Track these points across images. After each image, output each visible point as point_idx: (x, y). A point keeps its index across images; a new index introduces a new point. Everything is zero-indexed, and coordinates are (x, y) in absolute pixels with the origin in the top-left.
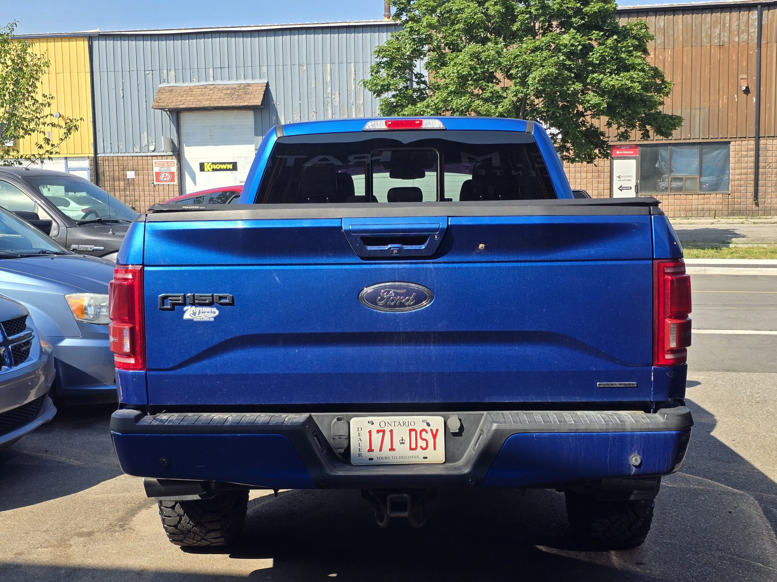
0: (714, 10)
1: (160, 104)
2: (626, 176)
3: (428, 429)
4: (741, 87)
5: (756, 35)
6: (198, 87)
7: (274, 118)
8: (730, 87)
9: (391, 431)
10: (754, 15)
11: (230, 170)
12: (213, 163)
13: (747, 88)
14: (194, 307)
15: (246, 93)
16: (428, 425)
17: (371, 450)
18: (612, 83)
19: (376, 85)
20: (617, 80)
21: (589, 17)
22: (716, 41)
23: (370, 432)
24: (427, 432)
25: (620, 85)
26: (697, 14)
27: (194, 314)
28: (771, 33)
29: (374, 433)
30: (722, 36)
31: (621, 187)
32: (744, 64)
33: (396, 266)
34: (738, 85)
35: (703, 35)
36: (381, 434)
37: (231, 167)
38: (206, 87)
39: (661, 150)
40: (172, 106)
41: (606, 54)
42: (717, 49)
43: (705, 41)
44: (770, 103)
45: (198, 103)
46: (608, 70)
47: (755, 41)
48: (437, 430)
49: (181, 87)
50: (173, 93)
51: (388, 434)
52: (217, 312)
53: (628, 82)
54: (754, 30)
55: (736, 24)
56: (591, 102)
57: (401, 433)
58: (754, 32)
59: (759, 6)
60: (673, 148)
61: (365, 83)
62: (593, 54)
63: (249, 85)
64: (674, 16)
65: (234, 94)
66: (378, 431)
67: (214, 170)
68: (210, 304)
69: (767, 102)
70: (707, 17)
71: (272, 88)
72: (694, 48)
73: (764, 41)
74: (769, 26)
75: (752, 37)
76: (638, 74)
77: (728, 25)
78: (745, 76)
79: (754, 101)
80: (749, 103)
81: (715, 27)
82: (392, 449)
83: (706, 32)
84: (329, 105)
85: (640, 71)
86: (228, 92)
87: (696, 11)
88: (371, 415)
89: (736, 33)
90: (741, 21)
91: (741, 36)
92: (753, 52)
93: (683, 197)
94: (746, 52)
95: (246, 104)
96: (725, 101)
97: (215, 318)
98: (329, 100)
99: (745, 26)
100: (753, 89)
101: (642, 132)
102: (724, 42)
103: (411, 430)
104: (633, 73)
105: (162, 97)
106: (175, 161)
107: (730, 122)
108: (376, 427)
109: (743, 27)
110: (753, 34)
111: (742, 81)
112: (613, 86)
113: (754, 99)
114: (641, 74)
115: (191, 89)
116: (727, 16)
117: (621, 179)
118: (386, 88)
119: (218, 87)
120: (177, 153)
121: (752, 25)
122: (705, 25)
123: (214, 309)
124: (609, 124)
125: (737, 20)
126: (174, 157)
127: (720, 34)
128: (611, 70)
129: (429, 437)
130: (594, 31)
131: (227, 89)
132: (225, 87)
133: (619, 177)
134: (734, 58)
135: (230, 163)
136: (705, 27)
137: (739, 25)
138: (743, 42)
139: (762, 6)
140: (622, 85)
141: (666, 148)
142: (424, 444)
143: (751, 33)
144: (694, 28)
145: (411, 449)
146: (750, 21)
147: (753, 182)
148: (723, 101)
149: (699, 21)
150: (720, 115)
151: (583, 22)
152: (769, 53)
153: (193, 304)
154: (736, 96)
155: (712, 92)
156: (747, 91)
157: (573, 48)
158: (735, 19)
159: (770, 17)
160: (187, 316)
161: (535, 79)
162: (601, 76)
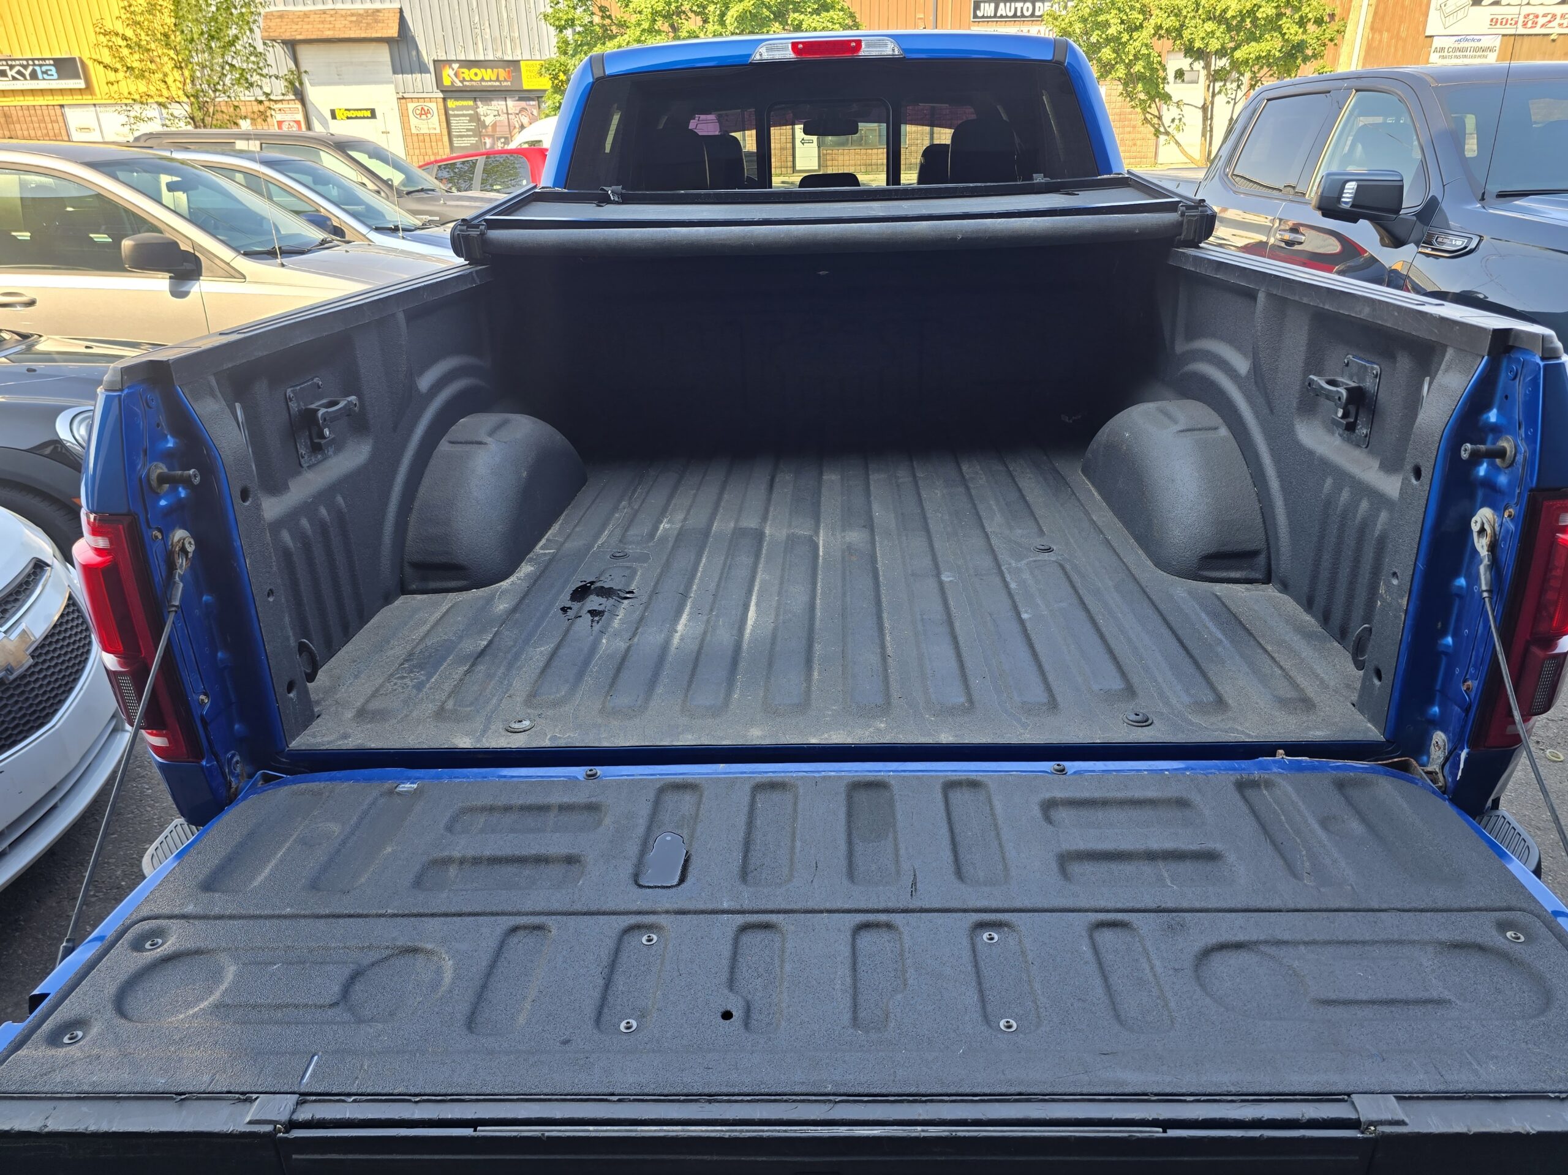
1: (271, 34)
6: (315, 12)
7: (414, 53)
11: (368, 118)
12: (346, 110)
15: (376, 21)
19: (559, 19)
37: (368, 114)
38: (324, 12)
40: (287, 36)
45: (319, 33)
46: (809, 10)
49: (293, 12)
50: (285, 20)
61: (546, 16)
63: (378, 11)
65: (361, 22)
67: (348, 118)
71: (407, 15)
76: (838, 15)
84: (479, 38)
85: (840, 10)
86: (354, 19)
93: (863, 151)
95: (379, 35)
98: (478, 31)
105: (271, 24)
106: (299, 106)
114: (841, 13)
115: (306, 15)
118: (571, 23)
119: (339, 12)
120: (300, 97)
126: (297, 102)
128: (813, 9)
131: (352, 15)
132: (349, 12)
135: (367, 110)
147: (928, 136)
162: (802, 17)
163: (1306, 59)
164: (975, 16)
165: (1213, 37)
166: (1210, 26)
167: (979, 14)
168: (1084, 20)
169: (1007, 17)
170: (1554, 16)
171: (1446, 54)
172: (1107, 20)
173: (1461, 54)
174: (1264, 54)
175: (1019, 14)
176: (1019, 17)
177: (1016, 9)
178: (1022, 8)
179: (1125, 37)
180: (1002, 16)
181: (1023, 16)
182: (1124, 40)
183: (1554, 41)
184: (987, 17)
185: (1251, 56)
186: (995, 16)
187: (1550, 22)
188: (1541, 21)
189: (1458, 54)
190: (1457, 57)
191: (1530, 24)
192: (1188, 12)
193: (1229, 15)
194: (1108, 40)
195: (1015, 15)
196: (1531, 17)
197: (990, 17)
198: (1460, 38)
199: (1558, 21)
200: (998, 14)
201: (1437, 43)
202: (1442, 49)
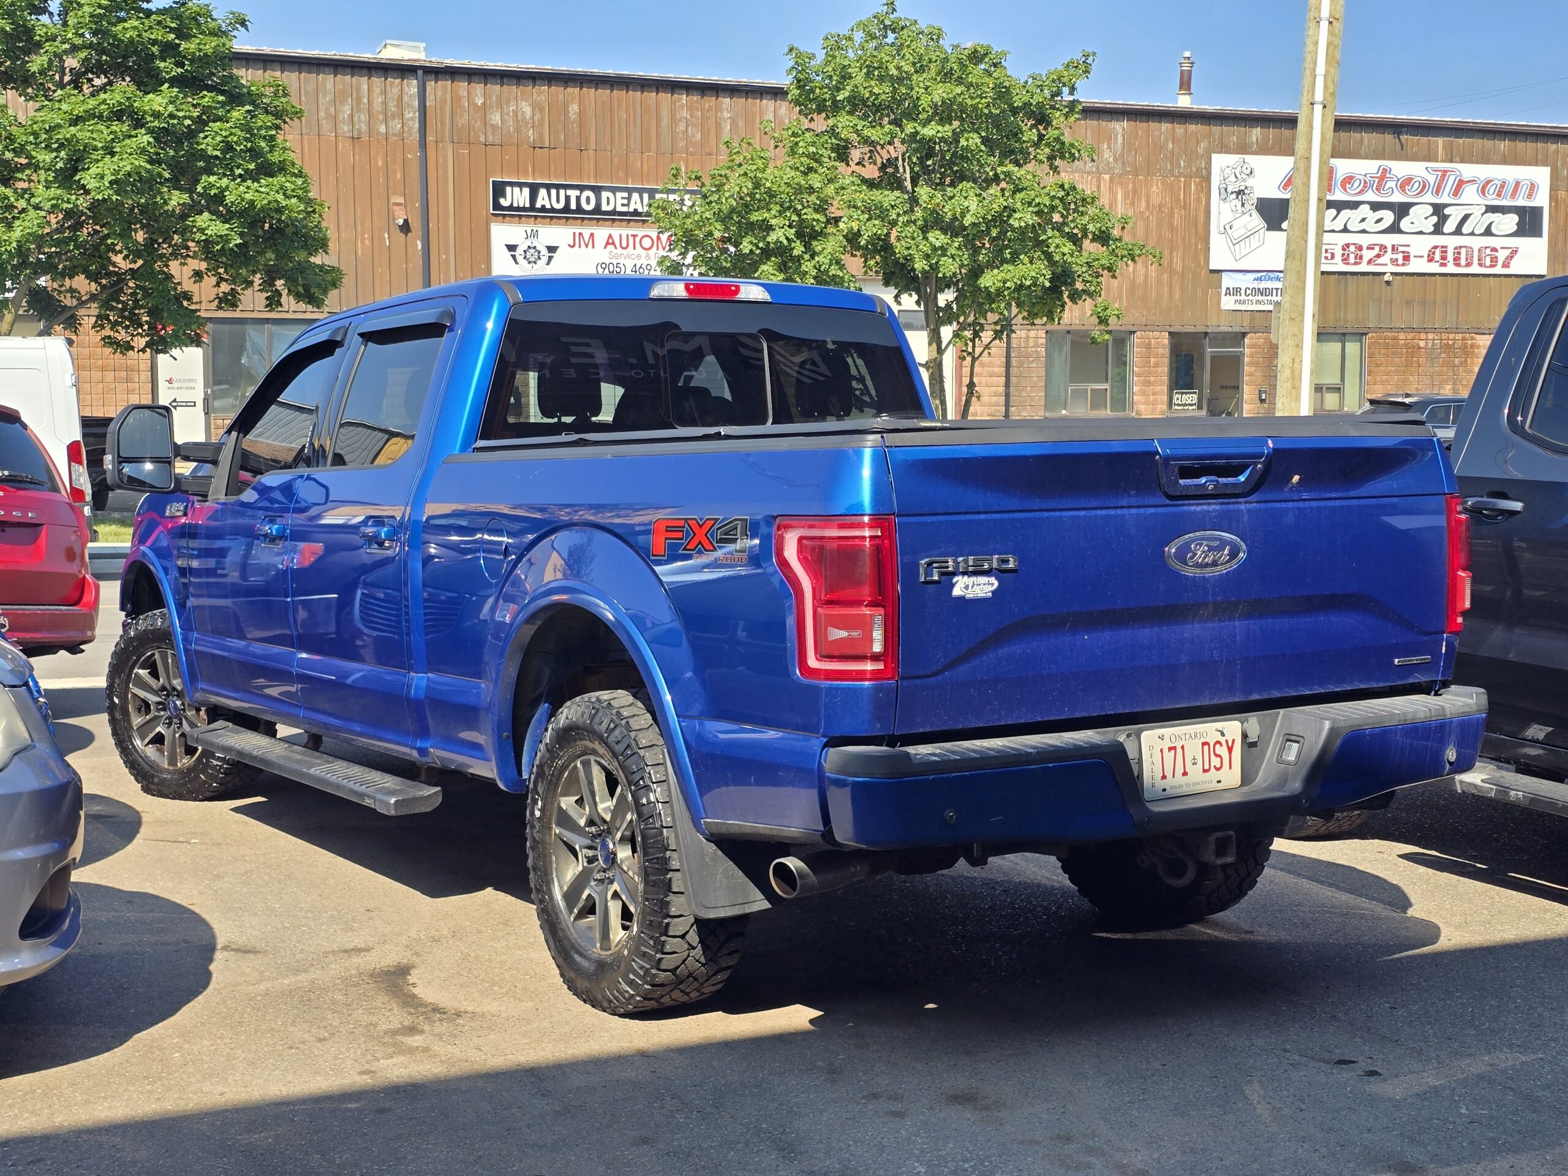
0: (340, 70)
2: (184, 381)
3: (1223, 740)
4: (394, 219)
5: (417, 125)
8: (375, 218)
9: (1183, 747)
10: (412, 86)
13: (406, 221)
14: (966, 577)
16: (1223, 734)
17: (1164, 777)
18: (248, 196)
20: (257, 191)
21: (192, 61)
22: (346, 129)
23: (1161, 750)
24: (1221, 745)
25: (265, 202)
26: (309, 73)
27: (967, 587)
28: (443, 123)
29: (1166, 750)
30: (356, 119)
31: (175, 401)
32: (399, 176)
33: (1205, 508)
34: (390, 216)
35: (322, 114)
36: (1173, 752)
39: (251, 332)
41: (235, 139)
42: (348, 144)
43: (326, 125)
44: (447, 253)
46: (238, 171)
47: (416, 136)
48: (1233, 741)
51: (1179, 750)
52: (996, 584)
53: (280, 197)
54: (412, 115)
55: (380, 100)
56: (208, 232)
57: (1194, 749)
58: (412, 119)
59: (420, 72)
60: (274, 328)
62: (206, 137)
64: (265, 71)
66: (1170, 749)
68: (987, 573)
69: (442, 251)
70: (328, 81)
72: (305, 137)
73: (430, 138)
74: (438, 111)
75: (410, 128)
77: (365, 101)
78: (401, 200)
79: (420, 247)
80: (410, 250)
81: (343, 101)
82: (1185, 774)
83: (327, 109)
85: (296, 176)
87: (306, 67)
88: (1161, 727)
89: (381, 117)
90: (389, 96)
91: (391, 124)
92: (414, 155)
94: (400, 154)
96: (367, 242)
97: (993, 592)
99: (397, 106)
100: (415, 224)
101: (266, 295)
102: (359, 131)
103: (1204, 744)
104: (283, 179)
107: (377, 283)
108: (1166, 745)
109: (392, 108)
110: (411, 123)
111: (396, 208)
112: (252, 203)
113: (419, 244)
116: (363, 82)
117: (175, 385)
121: (410, 106)
122: (324, 96)
123: (993, 580)
124: (198, 275)
125: (381, 93)
127: (352, 116)
128: (247, 171)
129: (1222, 751)
130: (205, 92)
133: (170, 381)
134: (380, 163)
136: (325, 99)
137: (385, 103)
138: (395, 135)
139: (424, 72)
140: (269, 202)
141: (260, 327)
142: (1216, 762)
143: (408, 119)
144: (303, 98)
145: (1205, 771)
146: (406, 99)
148: (363, 243)
149: (311, 87)
150: (360, 269)
151: (180, 70)
152: (441, 161)
153: (964, 573)
154: (386, 236)
155: (343, 225)
156: (406, 228)
157: (175, 121)
158: (378, 91)
159: (439, 94)
160: (957, 592)
161: (102, 177)
162: (225, 182)
163: (1075, 296)
164: (497, 206)
165: (944, 255)
166: (937, 238)
167: (504, 203)
168: (724, 219)
169: (553, 210)
170: (1383, 248)
171: (1243, 297)
172: (763, 221)
173: (1264, 298)
174: (1028, 283)
175: (573, 206)
176: (573, 212)
177: (568, 198)
178: (578, 198)
179: (798, 249)
180: (543, 209)
181: (579, 210)
182: (796, 253)
183: (1388, 283)
184: (518, 209)
185: (1008, 284)
186: (532, 208)
187: (1378, 256)
188: (1367, 255)
189: (1260, 298)
190: (1258, 302)
191: (1352, 259)
192: (899, 215)
193: (968, 220)
194: (767, 253)
195: (567, 209)
196: (1352, 248)
197: (524, 209)
198: (1259, 275)
199: (1389, 255)
200: (538, 205)
201: (1227, 281)
202: (1237, 291)
